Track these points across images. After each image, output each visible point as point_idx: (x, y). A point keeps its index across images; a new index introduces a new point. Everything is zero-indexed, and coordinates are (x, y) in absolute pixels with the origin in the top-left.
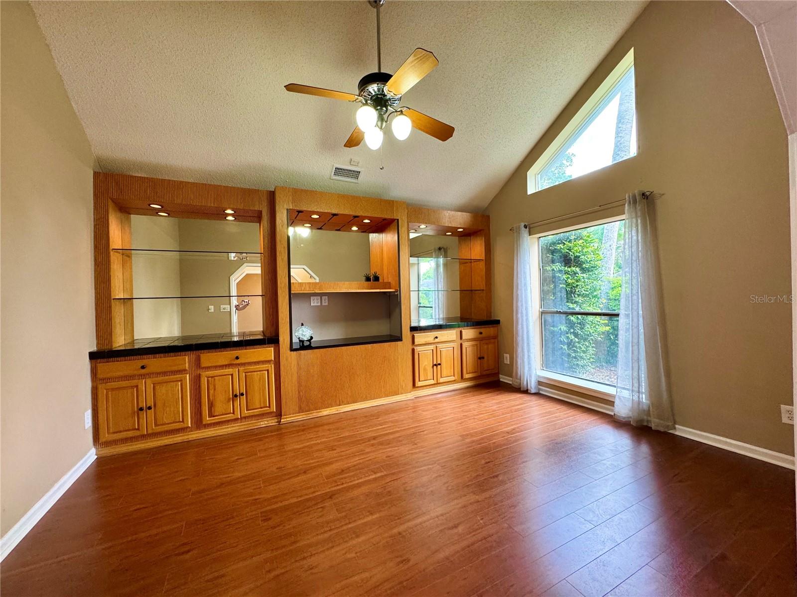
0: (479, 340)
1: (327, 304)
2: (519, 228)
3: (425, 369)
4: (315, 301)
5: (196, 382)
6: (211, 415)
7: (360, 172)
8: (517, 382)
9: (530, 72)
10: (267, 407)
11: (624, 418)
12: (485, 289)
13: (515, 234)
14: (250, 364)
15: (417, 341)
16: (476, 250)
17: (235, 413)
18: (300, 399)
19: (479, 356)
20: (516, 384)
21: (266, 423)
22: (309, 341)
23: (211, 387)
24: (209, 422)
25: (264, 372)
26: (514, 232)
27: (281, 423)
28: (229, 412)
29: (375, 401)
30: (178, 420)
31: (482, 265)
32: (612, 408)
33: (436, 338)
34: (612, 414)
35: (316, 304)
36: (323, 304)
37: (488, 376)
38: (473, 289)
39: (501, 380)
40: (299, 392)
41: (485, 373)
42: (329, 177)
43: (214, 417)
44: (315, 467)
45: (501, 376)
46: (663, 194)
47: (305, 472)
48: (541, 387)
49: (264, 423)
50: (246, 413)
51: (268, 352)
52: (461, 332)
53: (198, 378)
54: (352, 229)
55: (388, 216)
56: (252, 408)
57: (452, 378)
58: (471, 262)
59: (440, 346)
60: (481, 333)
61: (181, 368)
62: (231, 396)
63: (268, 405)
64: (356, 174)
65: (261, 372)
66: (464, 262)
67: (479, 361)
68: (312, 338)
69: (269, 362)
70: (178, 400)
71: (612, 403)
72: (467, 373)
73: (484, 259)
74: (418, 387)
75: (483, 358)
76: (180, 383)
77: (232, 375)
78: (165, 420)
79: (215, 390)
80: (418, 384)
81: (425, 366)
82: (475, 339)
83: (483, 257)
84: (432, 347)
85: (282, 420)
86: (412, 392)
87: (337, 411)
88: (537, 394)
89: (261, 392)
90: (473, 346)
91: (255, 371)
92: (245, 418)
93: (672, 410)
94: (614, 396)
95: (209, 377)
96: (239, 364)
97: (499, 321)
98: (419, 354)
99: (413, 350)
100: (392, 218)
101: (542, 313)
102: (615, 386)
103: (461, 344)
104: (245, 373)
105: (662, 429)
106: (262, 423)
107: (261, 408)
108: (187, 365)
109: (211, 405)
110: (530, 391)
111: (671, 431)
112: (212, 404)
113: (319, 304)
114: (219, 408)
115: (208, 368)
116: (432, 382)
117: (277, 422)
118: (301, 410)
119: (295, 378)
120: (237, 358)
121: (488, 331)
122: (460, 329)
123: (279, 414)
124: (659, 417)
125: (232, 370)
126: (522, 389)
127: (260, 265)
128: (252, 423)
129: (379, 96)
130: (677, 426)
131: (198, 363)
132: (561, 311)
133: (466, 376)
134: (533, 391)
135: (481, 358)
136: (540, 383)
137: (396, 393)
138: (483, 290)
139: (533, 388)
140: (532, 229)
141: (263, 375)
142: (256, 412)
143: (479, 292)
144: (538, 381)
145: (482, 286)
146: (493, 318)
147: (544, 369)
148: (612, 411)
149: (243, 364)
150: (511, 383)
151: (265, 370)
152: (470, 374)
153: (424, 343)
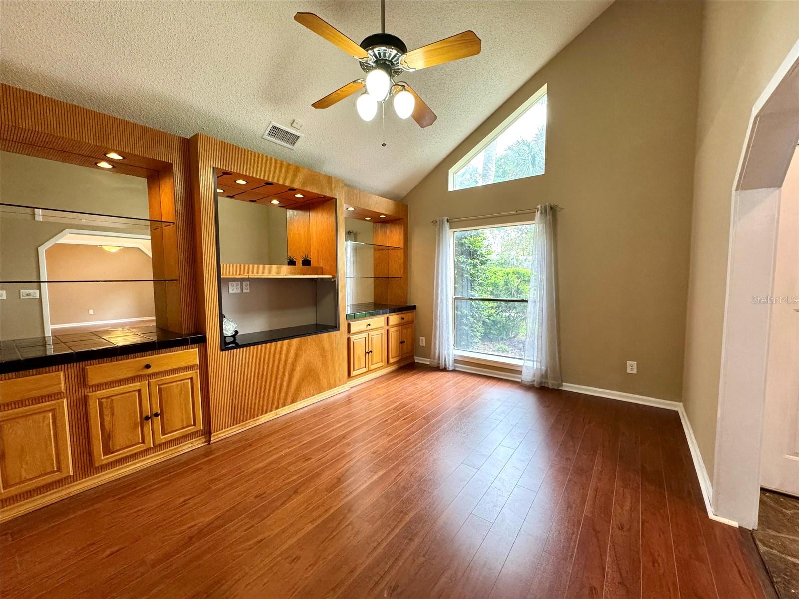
0: (402, 325)
1: (248, 291)
2: (443, 221)
3: (359, 358)
4: (235, 287)
5: (81, 408)
6: (107, 451)
7: (298, 137)
8: (435, 362)
9: (476, 79)
10: (191, 426)
11: (529, 382)
12: (403, 276)
13: (438, 227)
14: (166, 373)
15: (352, 330)
16: (394, 237)
17: (146, 442)
18: (234, 408)
19: (401, 341)
20: (433, 364)
21: (190, 446)
22: (233, 336)
23: (107, 412)
24: (105, 462)
25: (187, 381)
26: (437, 224)
27: (211, 442)
28: (137, 442)
29: (314, 398)
30: (49, 470)
31: (400, 253)
32: (519, 376)
33: (369, 325)
34: (520, 381)
35: (235, 291)
36: (244, 291)
37: (407, 358)
38: (389, 276)
39: (416, 361)
40: (232, 400)
41: (405, 356)
42: (261, 136)
43: (113, 453)
44: (303, 483)
45: (415, 357)
46: (563, 209)
47: (295, 492)
48: (456, 364)
49: (187, 447)
50: (163, 438)
51: (191, 355)
52: (387, 318)
53: (85, 402)
54: (272, 202)
55: (325, 193)
56: (169, 431)
57: (380, 365)
58: (388, 249)
59: (371, 333)
60: (403, 319)
61: (53, 390)
62: (139, 420)
63: (192, 423)
64: (293, 139)
65: (182, 382)
66: (378, 248)
67: (401, 345)
68: (236, 332)
69: (191, 368)
70: (49, 442)
71: (520, 373)
72: (392, 358)
73: (403, 247)
74: (352, 377)
75: (404, 342)
76: (50, 414)
77: (139, 391)
78: (24, 474)
79: (113, 414)
80: (353, 373)
81: (359, 354)
82: (397, 324)
83: (402, 245)
84: (365, 335)
85: (212, 439)
86: (348, 383)
87: (277, 415)
88: (454, 371)
89: (183, 407)
90: (397, 331)
91: (172, 382)
92: (160, 445)
93: (561, 372)
94: (521, 367)
95: (102, 399)
96: (149, 375)
97: (416, 306)
98: (353, 342)
99: (349, 339)
100: (331, 196)
101: (455, 299)
102: (523, 359)
103: (387, 331)
104: (158, 385)
105: (556, 388)
106: (184, 448)
107: (183, 428)
108: (63, 385)
109: (107, 438)
110: (449, 369)
111: (560, 388)
112: (109, 436)
113: (239, 291)
114: (120, 438)
115: (99, 386)
116: (364, 370)
117: (205, 442)
118: (235, 421)
119: (227, 384)
120: (148, 367)
121: (408, 316)
122: (387, 315)
123: (207, 432)
124: (555, 379)
125: (138, 384)
126: (441, 368)
127: (149, 237)
128: (171, 450)
129: (387, 63)
130: (564, 384)
131: (83, 380)
132: (473, 297)
133: (391, 361)
134: (451, 369)
135: (402, 343)
136: (456, 361)
137: (334, 386)
138: (401, 277)
139: (451, 366)
140: (453, 224)
141: (185, 385)
142: (176, 434)
143: (397, 279)
144: (455, 360)
145: (400, 273)
146: (409, 305)
147: (455, 348)
148: (519, 378)
149: (155, 375)
150: (429, 363)
151: (188, 379)
152: (394, 359)
153: (358, 331)
